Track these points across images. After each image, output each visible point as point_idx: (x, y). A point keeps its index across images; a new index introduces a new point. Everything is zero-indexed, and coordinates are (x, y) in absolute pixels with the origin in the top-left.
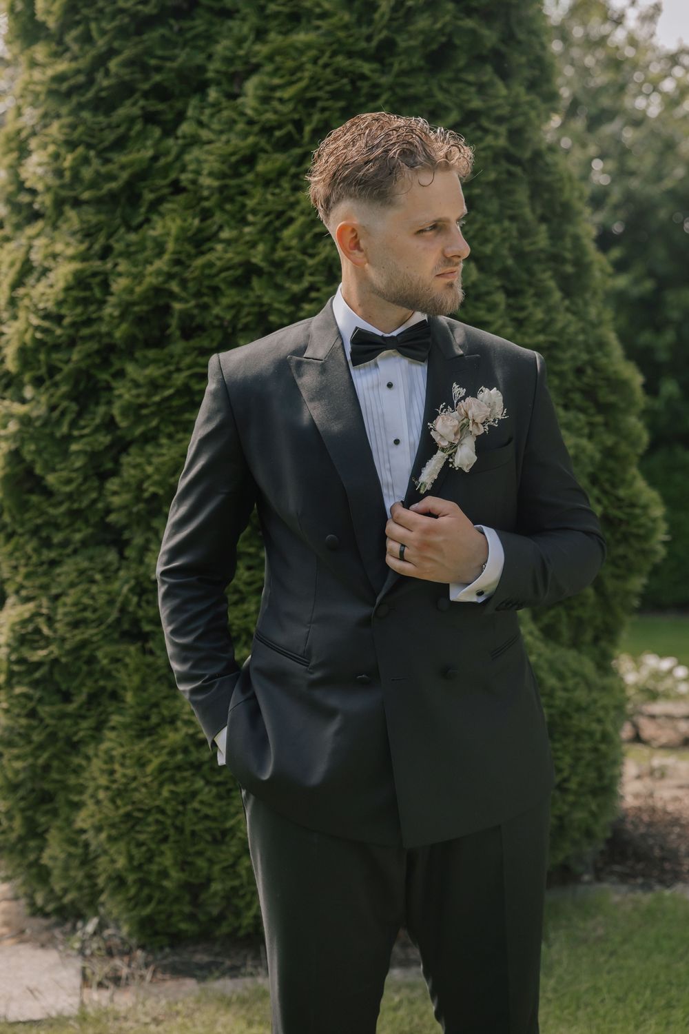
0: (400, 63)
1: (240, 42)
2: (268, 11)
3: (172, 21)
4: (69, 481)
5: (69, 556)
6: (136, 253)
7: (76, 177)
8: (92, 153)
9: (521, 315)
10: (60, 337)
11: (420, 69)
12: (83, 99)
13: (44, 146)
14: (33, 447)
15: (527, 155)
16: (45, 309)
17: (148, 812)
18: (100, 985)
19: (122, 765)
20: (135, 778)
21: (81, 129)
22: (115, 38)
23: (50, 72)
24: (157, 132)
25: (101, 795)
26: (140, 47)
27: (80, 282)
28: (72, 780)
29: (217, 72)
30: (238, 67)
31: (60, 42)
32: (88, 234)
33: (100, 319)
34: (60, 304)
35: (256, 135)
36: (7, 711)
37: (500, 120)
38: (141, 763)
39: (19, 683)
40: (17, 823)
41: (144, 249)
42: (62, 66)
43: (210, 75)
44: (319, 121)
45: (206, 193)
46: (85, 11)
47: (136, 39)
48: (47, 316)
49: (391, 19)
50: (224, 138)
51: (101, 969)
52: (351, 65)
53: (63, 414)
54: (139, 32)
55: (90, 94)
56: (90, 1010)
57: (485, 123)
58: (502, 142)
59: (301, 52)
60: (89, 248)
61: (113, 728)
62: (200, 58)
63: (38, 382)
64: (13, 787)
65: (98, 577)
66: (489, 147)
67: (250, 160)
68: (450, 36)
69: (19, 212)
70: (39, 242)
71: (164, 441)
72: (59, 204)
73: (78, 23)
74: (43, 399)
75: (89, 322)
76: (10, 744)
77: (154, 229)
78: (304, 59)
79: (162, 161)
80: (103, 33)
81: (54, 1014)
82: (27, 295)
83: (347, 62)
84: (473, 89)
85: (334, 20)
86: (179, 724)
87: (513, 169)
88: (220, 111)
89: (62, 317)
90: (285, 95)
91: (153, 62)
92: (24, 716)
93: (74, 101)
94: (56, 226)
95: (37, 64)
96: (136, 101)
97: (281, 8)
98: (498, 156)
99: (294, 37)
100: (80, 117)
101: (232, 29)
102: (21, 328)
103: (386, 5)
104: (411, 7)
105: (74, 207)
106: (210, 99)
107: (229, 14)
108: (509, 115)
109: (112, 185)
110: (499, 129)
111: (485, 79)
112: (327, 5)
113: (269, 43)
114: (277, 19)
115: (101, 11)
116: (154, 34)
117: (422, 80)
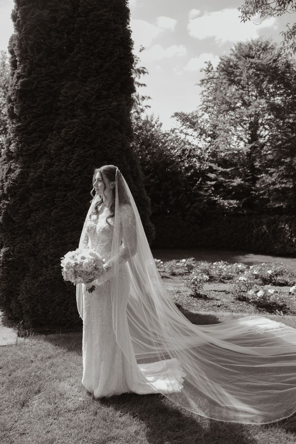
0: (97, 127)
1: (61, 121)
2: (68, 114)
3: (46, 115)
4: (18, 219)
5: (18, 236)
6: (35, 167)
7: (22, 149)
8: (26, 144)
10: (17, 186)
11: (102, 129)
12: (24, 132)
13: (15, 142)
14: (10, 211)
15: (125, 149)
16: (13, 179)
17: (35, 296)
18: (22, 336)
19: (29, 285)
20: (32, 288)
21: (23, 139)
22: (32, 119)
23: (16, 125)
25: (24, 292)
26: (38, 121)
27: (21, 173)
28: (17, 289)
29: (56, 127)
30: (61, 126)
31: (20, 119)
32: (24, 162)
33: (26, 182)
34: (17, 178)
35: (64, 142)
36: (2, 272)
37: (119, 141)
38: (34, 285)
39: (5, 266)
40: (4, 298)
41: (37, 166)
42: (19, 124)
43: (54, 128)
44: (78, 139)
45: (52, 154)
46: (25, 112)
47: (37, 119)
48: (13, 181)
49: (95, 118)
50: (57, 142)
51: (23, 333)
52: (85, 127)
53: (17, 203)
54: (38, 117)
55: (26, 131)
56: (18, 342)
57: (116, 142)
58: (120, 146)
59: (74, 123)
60: (24, 166)
61: (27, 276)
62: (52, 124)
63: (11, 196)
64: (4, 290)
65: (25, 241)
66: (117, 147)
67: (62, 147)
68: (108, 122)
69: (9, 157)
70: (13, 164)
71: (41, 210)
72: (18, 155)
73: (24, 114)
74: (13, 200)
75: (24, 183)
76: (3, 280)
77: (40, 162)
78: (75, 125)
79: (42, 147)
80: (29, 117)
81: (9, 344)
82: (10, 176)
84: (113, 134)
85: (82, 117)
86: (43, 275)
87: (122, 152)
88: (56, 136)
89: (18, 181)
90: (71, 133)
91: (41, 124)
92: (6, 274)
93: (22, 132)
94: (17, 161)
95: (14, 123)
96: (37, 133)
97: (70, 114)
98: (119, 149)
99: (73, 120)
100: (23, 136)
101: (59, 118)
102: (8, 184)
103: (94, 114)
104: (100, 115)
105: (21, 156)
106: (54, 133)
107: (59, 115)
108: (121, 140)
109: (30, 152)
110: (119, 143)
111: (116, 132)
112: (80, 114)
113: (67, 121)
114: (69, 116)
115: (29, 112)
116: (41, 118)
117: (102, 131)
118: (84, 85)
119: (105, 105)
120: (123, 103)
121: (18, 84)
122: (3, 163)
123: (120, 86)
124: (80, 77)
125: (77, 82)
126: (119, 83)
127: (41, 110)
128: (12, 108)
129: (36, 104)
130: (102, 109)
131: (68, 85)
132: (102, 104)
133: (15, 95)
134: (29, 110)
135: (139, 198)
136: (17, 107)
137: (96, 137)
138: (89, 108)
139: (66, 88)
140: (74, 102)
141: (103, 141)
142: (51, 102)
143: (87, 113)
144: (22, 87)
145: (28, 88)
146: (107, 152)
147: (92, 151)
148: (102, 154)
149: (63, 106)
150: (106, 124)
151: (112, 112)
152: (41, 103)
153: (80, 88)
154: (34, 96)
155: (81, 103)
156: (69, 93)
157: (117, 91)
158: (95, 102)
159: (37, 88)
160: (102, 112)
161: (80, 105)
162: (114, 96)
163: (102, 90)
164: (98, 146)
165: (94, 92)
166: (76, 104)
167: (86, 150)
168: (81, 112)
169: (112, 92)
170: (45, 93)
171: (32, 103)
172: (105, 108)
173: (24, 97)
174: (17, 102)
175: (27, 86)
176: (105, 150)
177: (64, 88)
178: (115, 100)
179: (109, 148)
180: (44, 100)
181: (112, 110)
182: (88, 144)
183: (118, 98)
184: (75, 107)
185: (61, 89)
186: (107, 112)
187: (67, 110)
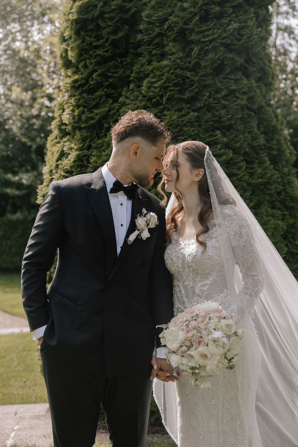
0: (202, 71)
1: (143, 65)
2: (153, 53)
3: (118, 59)
6: (101, 147)
7: (80, 119)
8: (86, 109)
9: (252, 171)
11: (211, 74)
12: (84, 89)
13: (69, 108)
15: (255, 107)
16: (67, 169)
21: (82, 101)
22: (96, 66)
23: (72, 79)
24: (111, 101)
26: (104, 69)
27: (79, 159)
29: (134, 77)
30: (142, 75)
31: (77, 68)
32: (84, 140)
34: (72, 167)
35: (146, 101)
37: (244, 93)
41: (103, 146)
42: (76, 77)
43: (131, 78)
44: (169, 95)
46: (85, 56)
47: (104, 65)
48: (67, 172)
49: (198, 55)
50: (134, 102)
52: (182, 73)
54: (105, 63)
55: (86, 87)
57: (238, 95)
58: (244, 102)
59: (163, 68)
60: (83, 146)
62: (128, 72)
66: (239, 104)
68: (223, 60)
69: (63, 132)
70: (68, 143)
72: (74, 129)
73: (83, 60)
77: (107, 138)
78: (164, 71)
79: (112, 112)
80: (91, 63)
82: (61, 164)
83: (181, 72)
84: (233, 82)
85: (176, 56)
87: (250, 113)
88: (133, 92)
89: (73, 172)
90: (156, 85)
91: (109, 74)
93: (80, 90)
94: (73, 137)
95: (68, 76)
96: (103, 89)
97: (157, 52)
98: (243, 108)
99: (161, 63)
100: (82, 96)
101: (140, 61)
102: (59, 176)
103: (196, 49)
104: (207, 50)
105: (79, 130)
106: (130, 88)
107: (139, 55)
108: (248, 91)
109: (93, 121)
110: (243, 97)
111: (238, 77)
112: (174, 50)
113: (152, 65)
114: (156, 56)
115: (91, 55)
116: (111, 64)
117: (211, 78)
119: (216, 30)
120: (250, 23)
121: (74, 10)
122: (53, 142)
127: (110, 51)
128: (66, 51)
129: (102, 41)
130: (211, 38)
132: (210, 29)
133: (68, 29)
134: (91, 52)
135: (283, 193)
136: (72, 49)
137: (201, 88)
138: (189, 39)
139: (150, 7)
140: (163, 32)
141: (214, 95)
142: (126, 34)
143: (184, 48)
144: (80, 15)
145: (88, 14)
146: (221, 114)
147: (193, 115)
148: (212, 118)
149: (145, 40)
150: (219, 65)
151: (229, 42)
152: (109, 39)
153: (173, 5)
154: (98, 27)
155: (174, 31)
156: (155, 15)
157: (239, 3)
158: (198, 28)
159: (102, 13)
160: (210, 43)
161: (172, 35)
162: (233, 12)
163: (210, 4)
164: (204, 105)
165: (197, 9)
166: (166, 34)
167: (183, 113)
168: (174, 46)
169: (230, 7)
170: (115, 20)
171: (95, 40)
172: (216, 36)
173: (83, 32)
174: (72, 40)
175: (87, 12)
176: (217, 111)
177: (147, 8)
178: (236, 20)
179: (225, 107)
180: (114, 32)
181: (229, 39)
182: (187, 101)
183: (241, 16)
184: (165, 39)
185: (142, 11)
186: (220, 43)
187: (151, 46)
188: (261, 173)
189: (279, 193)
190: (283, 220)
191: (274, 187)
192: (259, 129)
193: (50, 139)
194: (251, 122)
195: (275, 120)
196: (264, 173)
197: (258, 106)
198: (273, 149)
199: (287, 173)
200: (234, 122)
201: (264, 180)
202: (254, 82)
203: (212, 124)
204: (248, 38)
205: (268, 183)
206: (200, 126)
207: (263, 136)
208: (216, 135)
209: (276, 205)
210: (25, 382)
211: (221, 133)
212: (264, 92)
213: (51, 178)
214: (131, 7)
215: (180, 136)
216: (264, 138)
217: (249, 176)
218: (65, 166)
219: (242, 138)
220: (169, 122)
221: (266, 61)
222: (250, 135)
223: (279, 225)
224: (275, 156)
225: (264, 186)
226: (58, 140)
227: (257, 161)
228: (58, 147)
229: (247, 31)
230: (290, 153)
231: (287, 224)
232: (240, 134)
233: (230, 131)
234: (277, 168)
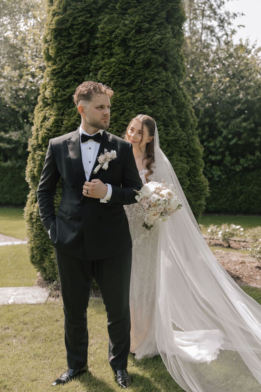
0: (136, 66)
1: (98, 61)
2: (105, 53)
3: (82, 56)
6: (70, 114)
7: (57, 95)
8: (61, 89)
9: (168, 132)
10: (51, 135)
11: (143, 68)
12: (59, 75)
13: (49, 87)
15: (171, 90)
16: (48, 128)
18: (53, 297)
21: (58, 83)
22: (68, 60)
23: (52, 69)
26: (73, 62)
27: (56, 121)
29: (92, 68)
30: (98, 67)
31: (55, 61)
32: (59, 109)
33: (60, 131)
34: (51, 127)
37: (163, 81)
40: (38, 256)
41: (72, 113)
42: (55, 67)
43: (91, 69)
44: (115, 81)
46: (60, 53)
47: (73, 60)
48: (48, 130)
49: (134, 55)
51: (55, 293)
52: (123, 67)
55: (61, 74)
56: (48, 302)
57: (159, 82)
58: (163, 87)
59: (111, 63)
60: (59, 113)
62: (89, 65)
65: (59, 196)
66: (160, 88)
69: (45, 104)
70: (48, 111)
72: (53, 101)
73: (59, 56)
77: (74, 108)
78: (112, 65)
80: (64, 58)
81: (39, 302)
82: (44, 124)
83: (123, 66)
84: (156, 73)
85: (120, 56)
87: (167, 94)
88: (92, 78)
89: (52, 130)
90: (107, 74)
91: (76, 66)
92: (40, 230)
93: (57, 76)
94: (52, 107)
95: (49, 66)
96: (72, 76)
97: (108, 52)
98: (162, 91)
99: (110, 60)
100: (58, 80)
101: (97, 57)
102: (42, 133)
103: (133, 52)
104: (140, 52)
105: (56, 103)
106: (90, 76)
107: (96, 54)
108: (166, 80)
109: (65, 97)
110: (163, 84)
111: (160, 71)
112: (118, 52)
113: (104, 61)
114: (107, 55)
115: (64, 53)
116: (77, 59)
117: (143, 71)
118: (124, 18)
119: (145, 40)
120: (168, 35)
121: (53, 22)
122: (39, 110)
123: (165, 16)
124: (118, 9)
125: (116, 15)
126: (164, 12)
127: (77, 50)
128: (48, 49)
129: (72, 44)
130: (142, 44)
131: (105, 20)
132: (142, 39)
133: (50, 35)
134: (64, 51)
136: (52, 48)
137: (136, 77)
138: (128, 45)
139: (103, 23)
140: (112, 39)
141: (144, 82)
142: (88, 40)
143: (126, 50)
144: (57, 26)
145: (63, 26)
146: (148, 94)
147: (130, 94)
148: (142, 97)
149: (100, 44)
150: (147, 62)
151: (154, 48)
152: (76, 42)
153: (118, 22)
154: (69, 34)
155: (119, 39)
156: (107, 28)
157: (161, 22)
158: (135, 38)
159: (72, 25)
160: (142, 48)
161: (118, 42)
162: (158, 28)
163: (142, 22)
164: (138, 89)
165: (134, 26)
166: (114, 41)
167: (124, 93)
168: (119, 49)
169: (155, 24)
170: (81, 30)
171: (67, 43)
172: (145, 43)
173: (59, 37)
174: (52, 42)
175: (63, 24)
176: (146, 92)
177: (102, 23)
178: (159, 33)
179: (151, 90)
180: (80, 38)
181: (154, 46)
182: (127, 86)
183: (162, 30)
184: (113, 44)
185: (98, 25)
186: (148, 48)
187: (104, 48)
188: (173, 133)
189: (186, 147)
190: (187, 164)
191: (182, 142)
192: (173, 104)
193: (36, 108)
194: (168, 100)
195: (184, 99)
196: (175, 133)
197: (172, 90)
198: (182, 118)
199: (191, 134)
200: (156, 100)
201: (175, 138)
202: (170, 73)
203: (142, 101)
204: (166, 45)
205: (178, 140)
206: (134, 102)
207: (175, 109)
208: (145, 108)
209: (183, 154)
210: (17, 275)
211: (148, 107)
212: (177, 80)
213: (37, 134)
214: (91, 22)
215: (121, 108)
216: (176, 110)
217: (166, 135)
218: (47, 126)
219: (162, 110)
220: (114, 99)
221: (179, 60)
222: (167, 108)
223: (185, 167)
224: (183, 122)
225: (175, 141)
226: (42, 109)
227: (171, 125)
228: (42, 113)
229: (166, 41)
230: (194, 121)
231: (190, 166)
232: (160, 108)
233: (154, 105)
234: (185, 130)
